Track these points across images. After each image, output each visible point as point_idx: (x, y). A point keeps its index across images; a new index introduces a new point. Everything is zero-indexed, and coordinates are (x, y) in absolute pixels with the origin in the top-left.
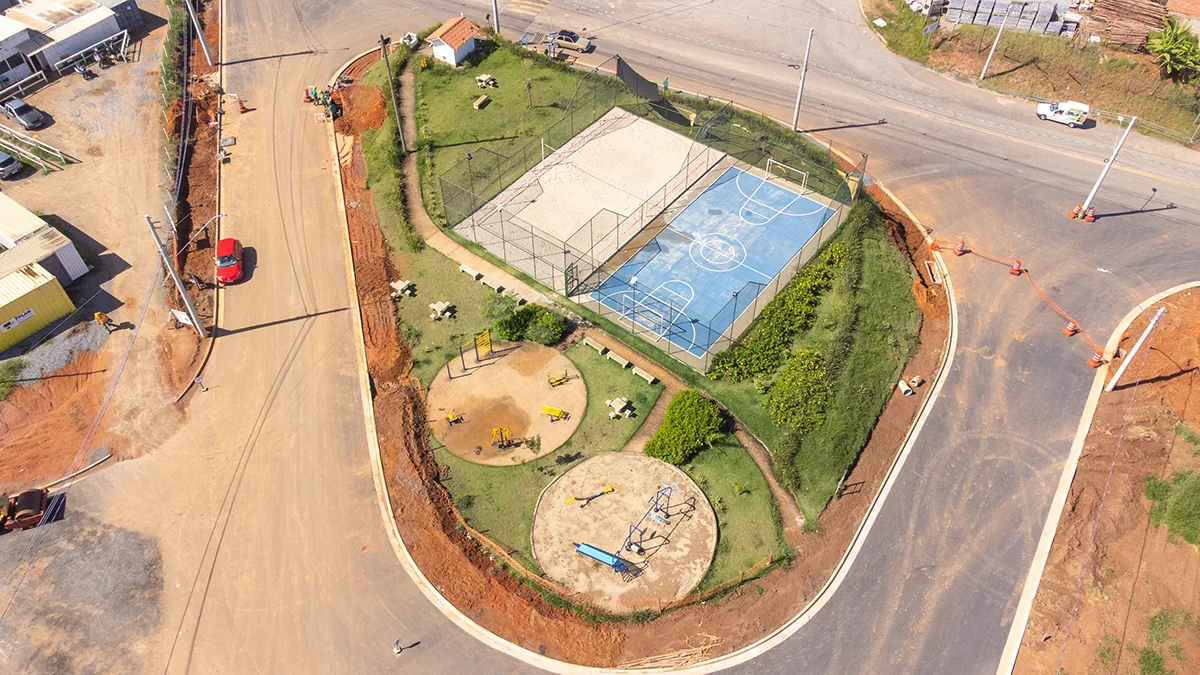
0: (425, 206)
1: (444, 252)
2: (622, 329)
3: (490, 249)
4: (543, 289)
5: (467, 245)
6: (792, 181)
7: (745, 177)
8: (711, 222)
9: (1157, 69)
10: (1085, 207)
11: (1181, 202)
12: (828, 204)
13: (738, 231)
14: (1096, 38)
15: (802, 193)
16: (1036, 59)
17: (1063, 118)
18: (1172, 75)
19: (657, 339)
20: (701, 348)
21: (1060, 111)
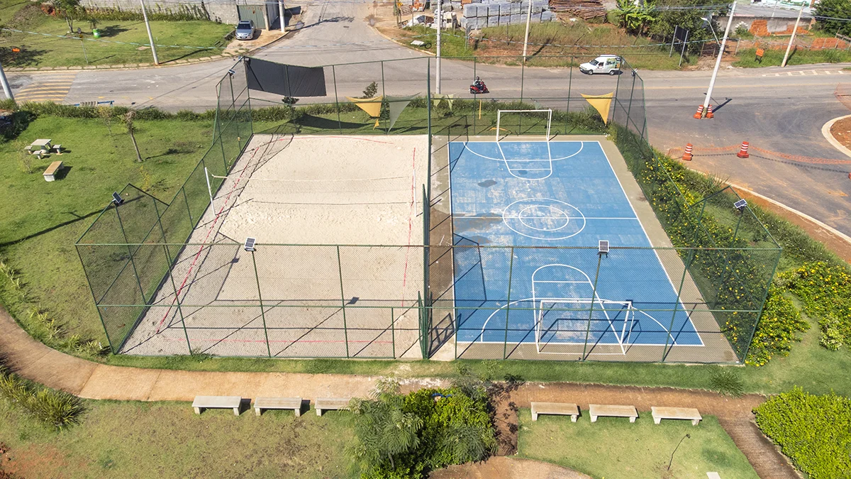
0: (39, 338)
1: (134, 396)
2: (559, 363)
3: (222, 351)
4: (375, 368)
5: (172, 363)
6: (524, 133)
7: (474, 146)
8: (496, 194)
9: (624, 30)
10: (706, 106)
11: (729, 96)
12: (583, 140)
13: (534, 190)
14: (574, 19)
15: (547, 138)
16: (548, 41)
17: (605, 68)
18: (633, 32)
19: (620, 349)
20: (683, 332)
21: (602, 64)
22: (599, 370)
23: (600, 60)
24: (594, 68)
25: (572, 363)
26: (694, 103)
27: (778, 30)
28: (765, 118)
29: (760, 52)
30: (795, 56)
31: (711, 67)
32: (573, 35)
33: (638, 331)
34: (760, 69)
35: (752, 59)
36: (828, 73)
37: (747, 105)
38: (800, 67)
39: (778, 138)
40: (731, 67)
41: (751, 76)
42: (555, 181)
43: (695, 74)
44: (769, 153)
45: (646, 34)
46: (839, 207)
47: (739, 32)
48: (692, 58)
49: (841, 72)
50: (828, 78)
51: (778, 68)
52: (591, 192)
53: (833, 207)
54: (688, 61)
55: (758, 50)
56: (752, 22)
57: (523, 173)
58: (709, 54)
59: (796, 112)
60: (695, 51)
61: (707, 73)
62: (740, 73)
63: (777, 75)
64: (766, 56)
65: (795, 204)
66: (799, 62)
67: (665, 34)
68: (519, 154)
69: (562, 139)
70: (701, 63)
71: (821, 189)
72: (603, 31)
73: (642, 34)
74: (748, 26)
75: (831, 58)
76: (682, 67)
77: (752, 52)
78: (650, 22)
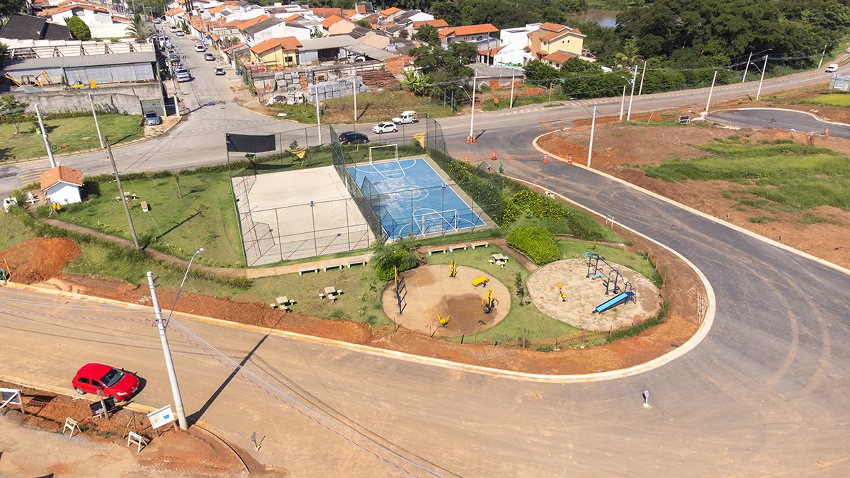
2: (434, 238)
5: (276, 265)
6: (383, 159)
7: (360, 168)
8: (382, 187)
9: (412, 93)
10: (471, 136)
11: (484, 129)
12: (415, 158)
13: (400, 183)
14: (380, 90)
15: (396, 159)
16: (368, 105)
17: (408, 120)
18: (419, 94)
19: (456, 231)
20: (478, 222)
21: (405, 117)
22: (450, 238)
23: (404, 114)
24: (401, 120)
25: (439, 238)
26: (464, 135)
27: (506, 84)
28: (504, 140)
29: (496, 101)
30: (517, 101)
31: (470, 112)
32: (384, 100)
33: (460, 224)
34: (498, 111)
35: (493, 105)
36: (536, 110)
37: (494, 133)
38: (521, 107)
39: (511, 149)
40: (482, 111)
41: (494, 116)
42: (408, 178)
43: (462, 117)
44: (507, 156)
45: (427, 95)
46: (538, 175)
47: (483, 87)
48: (458, 108)
49: (543, 109)
50: (536, 113)
51: (509, 110)
52: (426, 180)
53: (535, 176)
54: (456, 110)
55: (495, 99)
56: (489, 80)
57: (391, 177)
58: (467, 104)
59: (520, 134)
60: (459, 103)
61: (469, 116)
62: (487, 114)
63: (508, 114)
64: (500, 102)
65: (519, 177)
66: (520, 105)
67: (439, 94)
68: (385, 169)
69: (403, 159)
70: (464, 110)
71: (531, 169)
72: (401, 95)
73: (425, 95)
74: (487, 83)
75: (537, 101)
76: (454, 114)
77: (492, 101)
78: (428, 87)
